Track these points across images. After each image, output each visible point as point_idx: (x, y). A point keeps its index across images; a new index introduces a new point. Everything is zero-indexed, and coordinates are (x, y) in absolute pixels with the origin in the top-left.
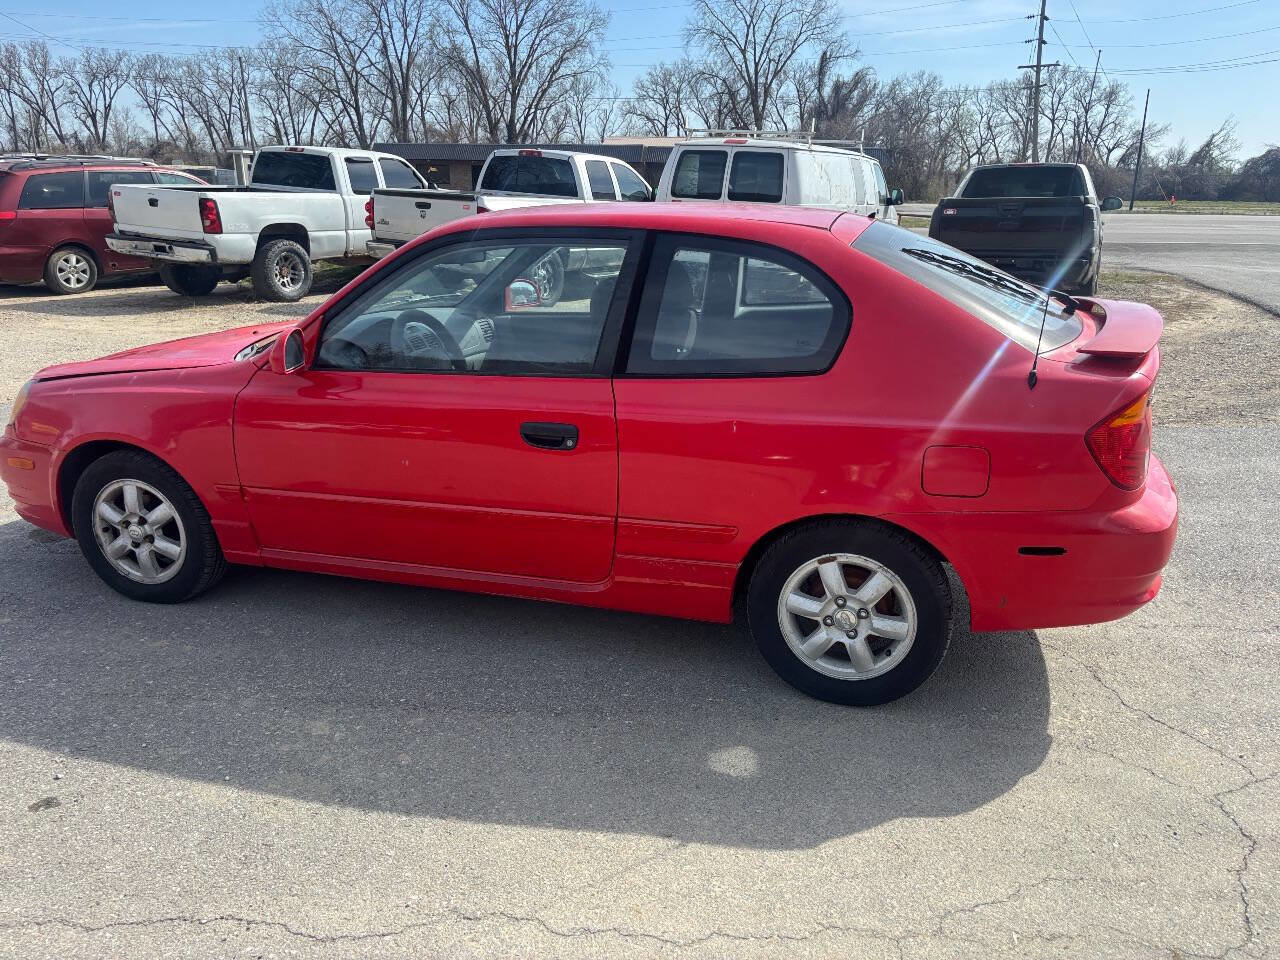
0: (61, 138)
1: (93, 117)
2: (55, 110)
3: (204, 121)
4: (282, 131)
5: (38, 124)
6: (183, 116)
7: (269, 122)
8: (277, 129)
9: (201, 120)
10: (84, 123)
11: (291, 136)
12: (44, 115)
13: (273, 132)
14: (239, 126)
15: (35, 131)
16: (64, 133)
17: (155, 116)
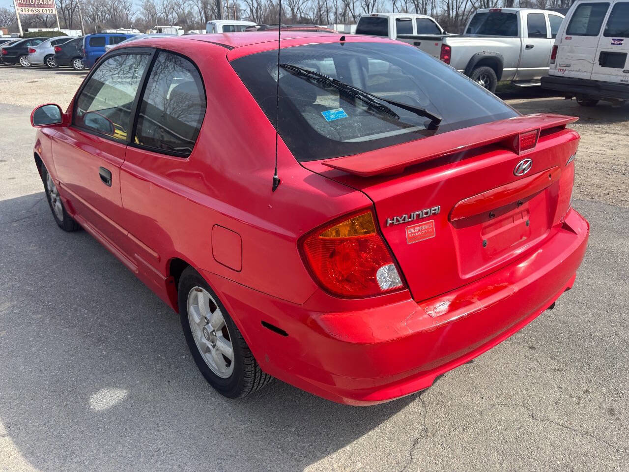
0: (354, 17)
1: (368, 6)
2: (353, 3)
3: (415, 5)
4: (451, 7)
5: (346, 10)
6: (406, 3)
7: (445, 3)
8: (448, 7)
9: (414, 4)
10: (364, 9)
11: (454, 10)
12: (349, 6)
13: (446, 8)
14: (431, 6)
15: (344, 15)
16: (355, 14)
17: (394, 4)
